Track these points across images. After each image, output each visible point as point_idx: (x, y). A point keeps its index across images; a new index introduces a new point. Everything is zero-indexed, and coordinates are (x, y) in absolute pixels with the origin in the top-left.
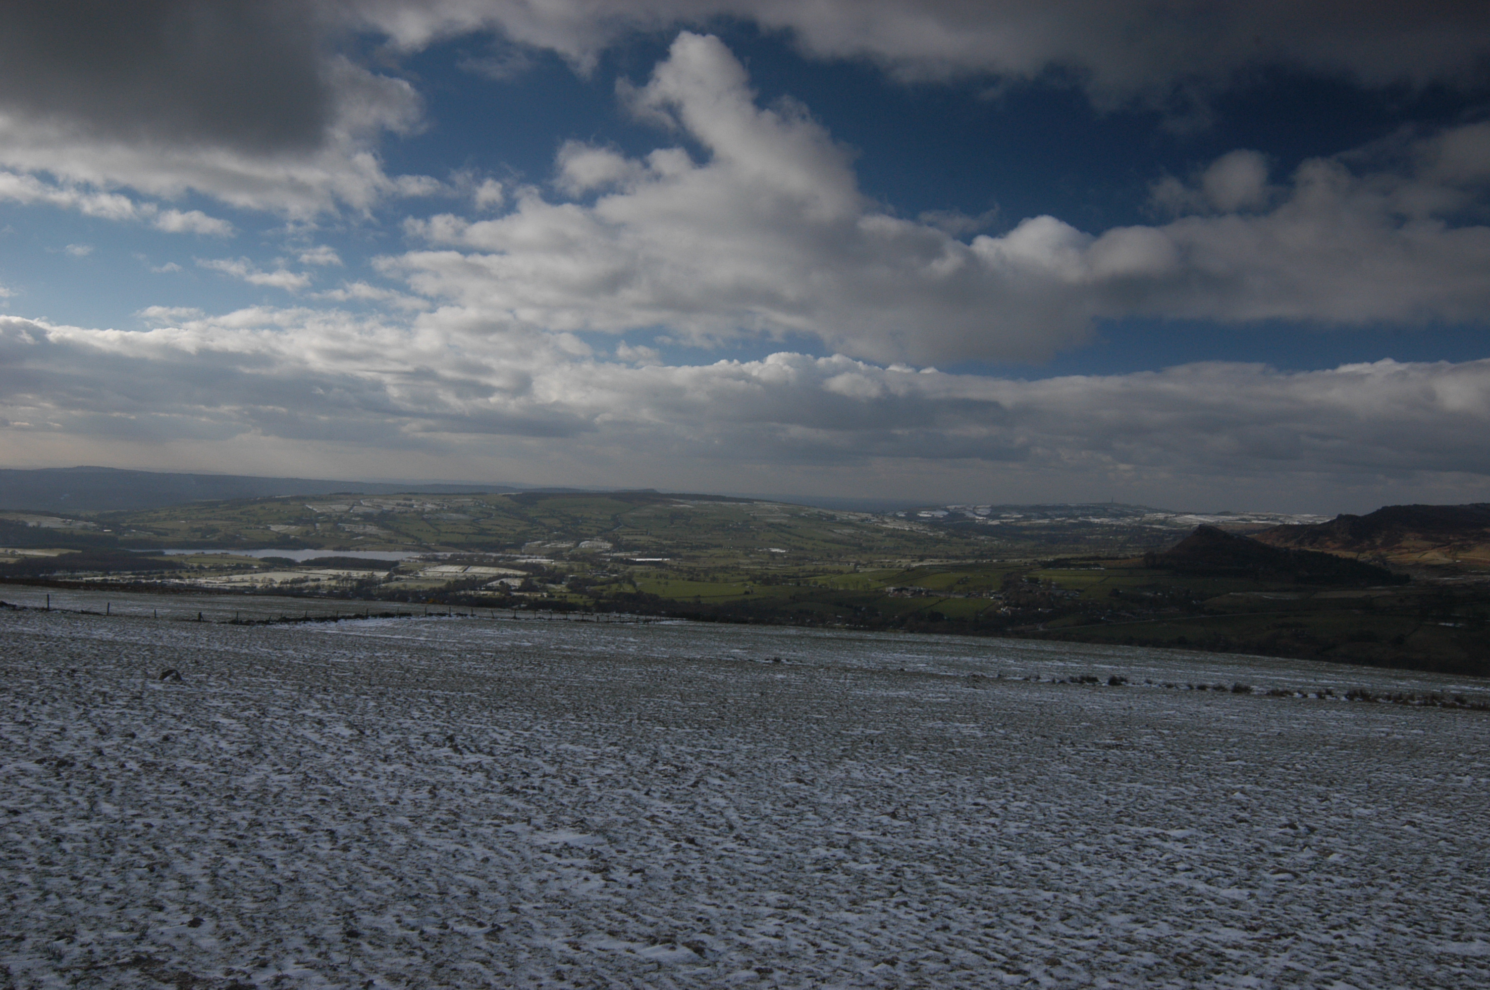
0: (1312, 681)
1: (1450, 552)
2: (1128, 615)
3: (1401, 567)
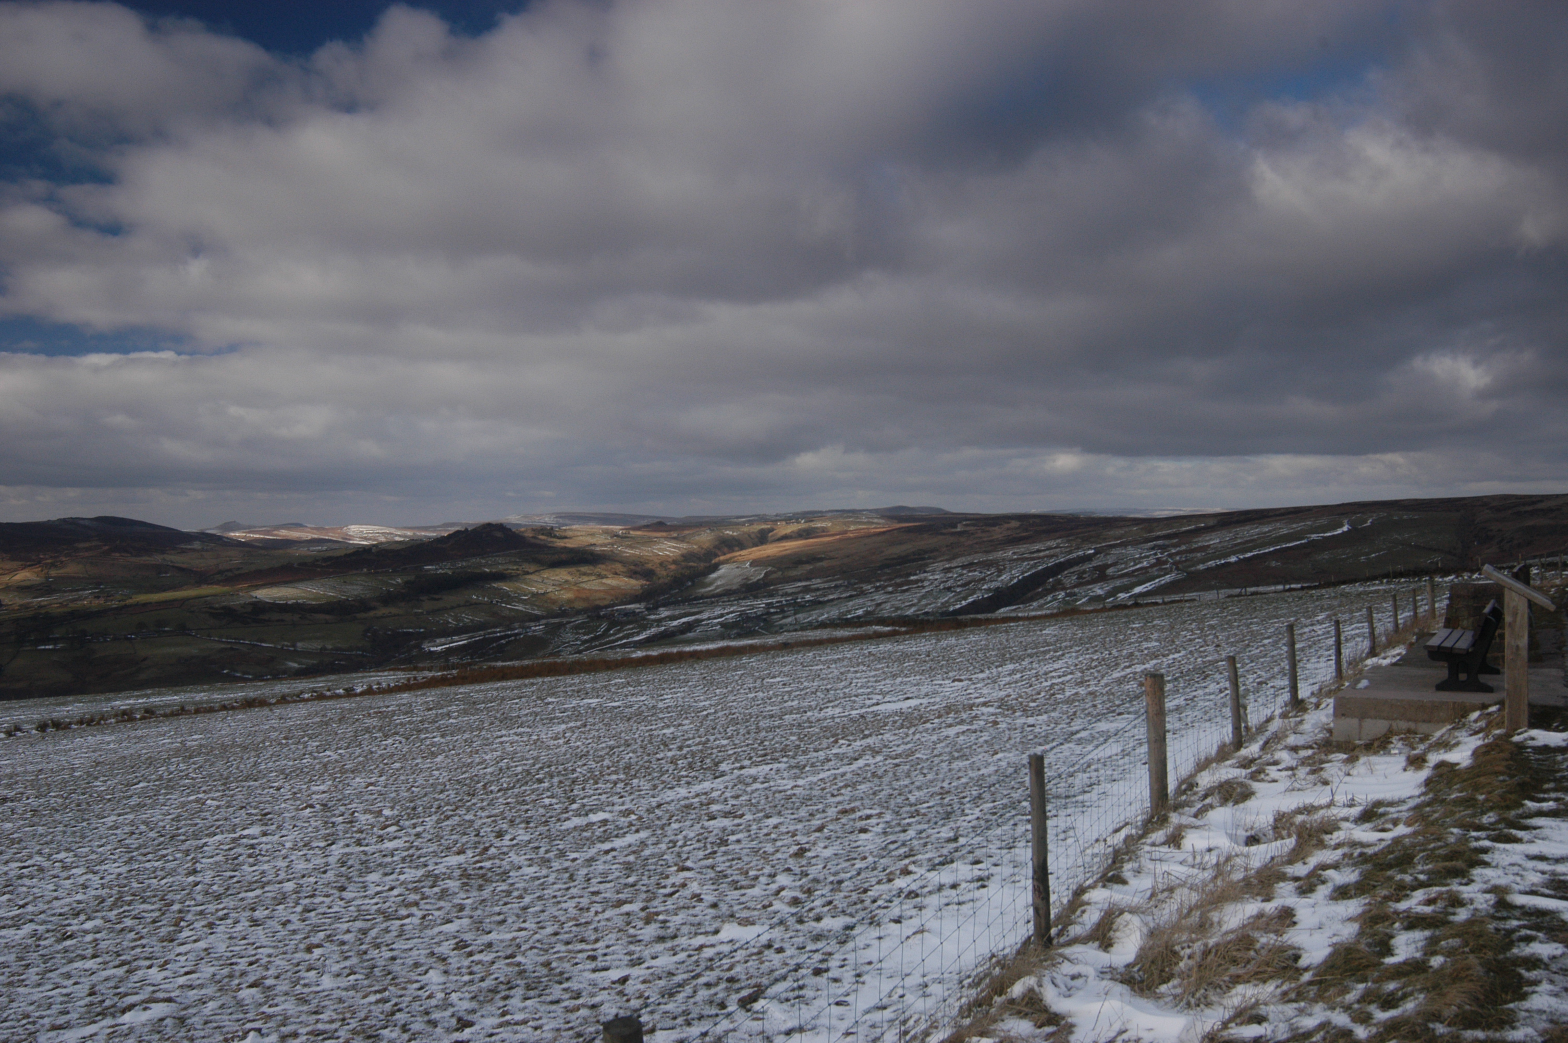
1: (42, 570)
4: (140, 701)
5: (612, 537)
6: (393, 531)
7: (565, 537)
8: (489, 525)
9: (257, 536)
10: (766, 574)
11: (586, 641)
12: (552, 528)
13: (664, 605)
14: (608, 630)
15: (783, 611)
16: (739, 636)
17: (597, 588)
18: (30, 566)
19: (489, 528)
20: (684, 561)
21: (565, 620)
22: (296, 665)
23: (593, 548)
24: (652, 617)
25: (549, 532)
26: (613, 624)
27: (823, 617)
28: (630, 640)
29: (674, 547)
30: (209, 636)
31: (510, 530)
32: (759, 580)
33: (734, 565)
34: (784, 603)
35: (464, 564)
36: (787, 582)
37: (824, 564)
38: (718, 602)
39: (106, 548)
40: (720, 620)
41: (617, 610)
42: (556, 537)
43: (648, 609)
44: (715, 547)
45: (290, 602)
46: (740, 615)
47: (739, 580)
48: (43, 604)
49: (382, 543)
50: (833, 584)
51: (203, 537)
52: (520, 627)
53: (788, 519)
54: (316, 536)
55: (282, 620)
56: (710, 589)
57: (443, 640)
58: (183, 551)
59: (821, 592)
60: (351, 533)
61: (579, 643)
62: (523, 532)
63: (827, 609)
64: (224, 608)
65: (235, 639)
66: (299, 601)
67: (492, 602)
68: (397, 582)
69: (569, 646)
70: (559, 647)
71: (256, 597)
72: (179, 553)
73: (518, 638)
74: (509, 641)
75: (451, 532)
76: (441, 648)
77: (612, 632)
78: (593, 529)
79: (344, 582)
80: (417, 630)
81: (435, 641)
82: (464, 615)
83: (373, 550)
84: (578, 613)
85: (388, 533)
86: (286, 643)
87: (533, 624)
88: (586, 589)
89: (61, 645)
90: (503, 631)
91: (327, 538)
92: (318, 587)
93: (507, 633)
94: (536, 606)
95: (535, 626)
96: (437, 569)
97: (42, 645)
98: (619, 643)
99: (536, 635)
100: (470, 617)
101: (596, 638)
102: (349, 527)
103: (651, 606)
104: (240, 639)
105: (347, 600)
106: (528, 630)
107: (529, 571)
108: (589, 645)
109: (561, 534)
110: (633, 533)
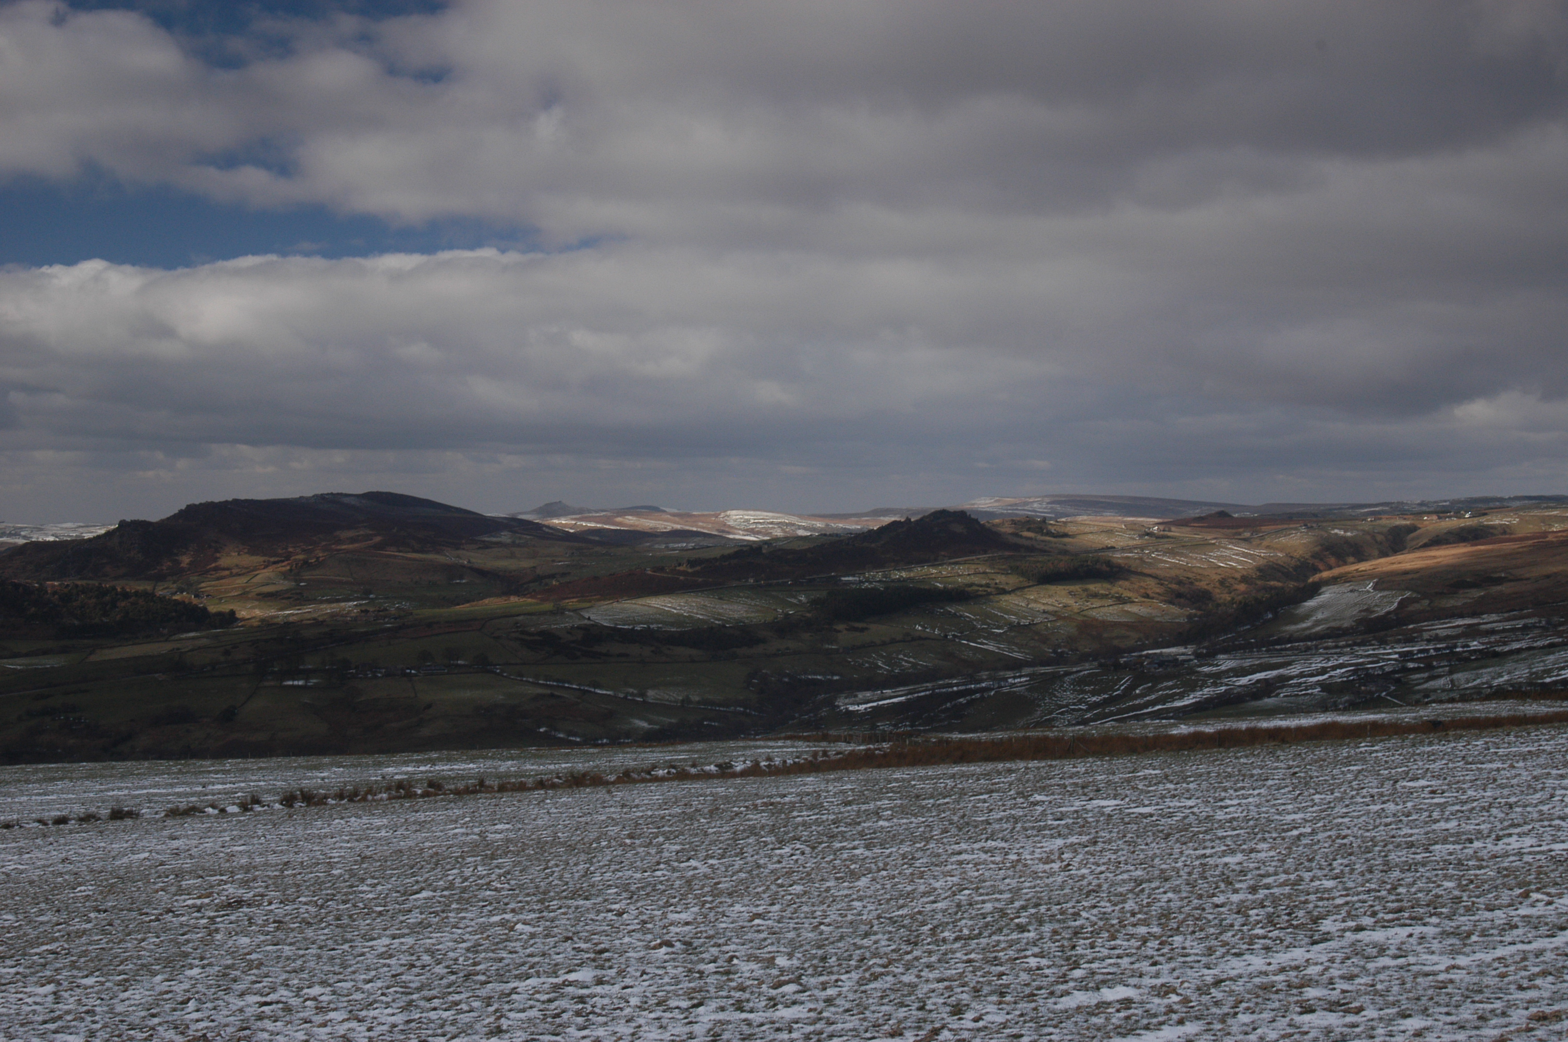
0: (201, 788)
3: (221, 599)
4: (422, 768)
5: (1141, 536)
6: (794, 520)
7: (1066, 535)
8: (943, 513)
9: (592, 525)
10: (1399, 603)
11: (1093, 706)
12: (1044, 520)
13: (1225, 651)
14: (1132, 687)
15: (1429, 667)
16: (1353, 707)
17: (1116, 619)
18: (275, 563)
19: (942, 516)
20: (1260, 578)
21: (1062, 670)
22: (644, 725)
23: (1110, 553)
24: (1206, 669)
25: (1039, 526)
26: (1140, 678)
27: (1501, 680)
28: (1168, 705)
29: (1245, 555)
30: (521, 675)
31: (976, 521)
32: (1389, 613)
33: (1346, 587)
34: (1432, 652)
35: (904, 574)
36: (1439, 619)
37: (1504, 588)
38: (1317, 648)
39: (378, 539)
40: (1320, 678)
41: (1147, 656)
42: (1049, 534)
43: (1198, 656)
44: (1315, 556)
45: (638, 628)
46: (1354, 672)
47: (1355, 611)
48: (291, 619)
49: (777, 539)
50: (1520, 624)
51: (516, 525)
52: (990, 678)
53: (1442, 512)
54: (678, 527)
55: (626, 655)
56: (1304, 625)
57: (868, 694)
58: (487, 546)
59: (1498, 637)
60: (731, 523)
61: (1083, 707)
62: (997, 525)
63: (1509, 666)
64: (542, 633)
65: (557, 681)
66: (652, 626)
67: (946, 636)
68: (800, 601)
69: (1067, 711)
70: (1051, 713)
71: (589, 619)
72: (479, 548)
73: (986, 695)
74: (973, 700)
75: (884, 524)
76: (864, 706)
77: (1137, 692)
78: (1109, 522)
79: (720, 599)
80: (829, 677)
81: (856, 696)
82: (901, 656)
83: (764, 551)
84: (1084, 658)
85: (787, 524)
86: (631, 690)
87: (1009, 674)
88: (1097, 620)
89: (315, 681)
90: (963, 684)
91: (695, 529)
92: (680, 605)
93: (969, 687)
94: (1016, 644)
95: (1014, 678)
96: (861, 582)
97: (289, 680)
98: (1150, 710)
99: (1015, 692)
100: (911, 660)
101: (1111, 701)
102: (728, 513)
103: (1205, 651)
104: (564, 682)
105: (724, 626)
106: (1003, 684)
107: (1007, 588)
108: (1101, 711)
109: (1058, 529)
110: (1175, 532)
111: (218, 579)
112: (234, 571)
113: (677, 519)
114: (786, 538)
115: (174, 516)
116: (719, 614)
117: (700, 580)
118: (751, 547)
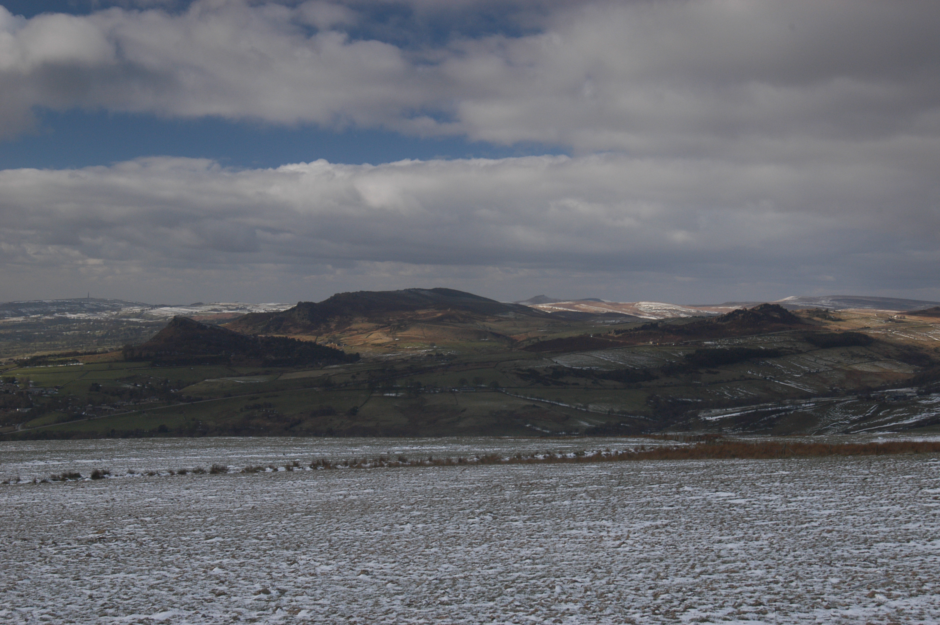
0: (282, 455)
1: (391, 331)
2: (109, 408)
3: (352, 347)
5: (886, 321)
6: (678, 308)
7: (840, 320)
8: (766, 306)
9: (561, 308)
11: (854, 422)
12: (827, 311)
14: (878, 411)
17: (869, 371)
19: (767, 308)
21: (835, 400)
22: (587, 424)
23: (867, 331)
24: (924, 402)
25: (824, 314)
26: (883, 406)
28: (900, 423)
31: (786, 310)
35: (741, 341)
41: (888, 393)
42: (830, 319)
43: (919, 393)
45: (585, 369)
49: (667, 319)
51: (517, 308)
52: (791, 404)
54: (611, 311)
55: (577, 384)
57: (718, 411)
58: (500, 320)
60: (641, 309)
61: (847, 422)
62: (798, 313)
64: (529, 370)
65: (537, 398)
66: (592, 368)
67: (765, 378)
68: (680, 355)
69: (837, 425)
70: (828, 425)
71: (556, 363)
72: (496, 321)
73: (788, 413)
74: (780, 416)
75: (731, 311)
76: (715, 418)
77: (881, 414)
78: (868, 312)
79: (633, 353)
80: (695, 400)
81: (711, 412)
82: (738, 389)
83: (660, 325)
84: (849, 393)
85: (674, 310)
86: (579, 404)
87: (804, 401)
88: (857, 371)
89: (401, 394)
90: (775, 406)
91: (620, 312)
92: (609, 356)
93: (778, 408)
94: (807, 384)
95: (806, 403)
96: (715, 345)
97: (387, 393)
98: (888, 425)
99: (806, 412)
100: (744, 391)
101: (865, 419)
102: (640, 303)
103: (924, 391)
104: (541, 398)
105: (634, 369)
106: (798, 407)
107: (803, 350)
108: (858, 425)
109: (836, 316)
110: (908, 318)
111: (351, 335)
112: (360, 331)
113: (610, 306)
114: (673, 318)
115: (328, 300)
116: (632, 361)
117: (621, 342)
118: (652, 323)
